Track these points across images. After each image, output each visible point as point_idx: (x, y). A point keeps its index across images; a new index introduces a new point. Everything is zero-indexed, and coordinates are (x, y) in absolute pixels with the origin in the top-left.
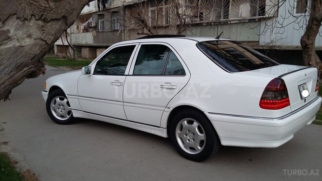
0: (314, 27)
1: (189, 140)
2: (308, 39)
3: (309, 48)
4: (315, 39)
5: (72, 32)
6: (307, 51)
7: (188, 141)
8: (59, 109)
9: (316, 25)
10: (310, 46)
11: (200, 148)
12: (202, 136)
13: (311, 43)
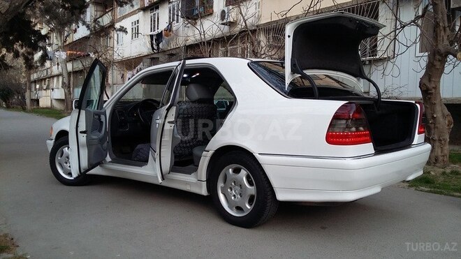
0: (438, 64)
1: (234, 196)
2: (430, 81)
3: (431, 94)
4: (439, 82)
5: (115, 82)
6: (430, 98)
7: (233, 198)
8: (66, 163)
9: (439, 61)
10: (433, 91)
11: (249, 207)
12: (252, 190)
13: (434, 86)
